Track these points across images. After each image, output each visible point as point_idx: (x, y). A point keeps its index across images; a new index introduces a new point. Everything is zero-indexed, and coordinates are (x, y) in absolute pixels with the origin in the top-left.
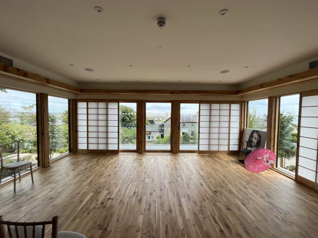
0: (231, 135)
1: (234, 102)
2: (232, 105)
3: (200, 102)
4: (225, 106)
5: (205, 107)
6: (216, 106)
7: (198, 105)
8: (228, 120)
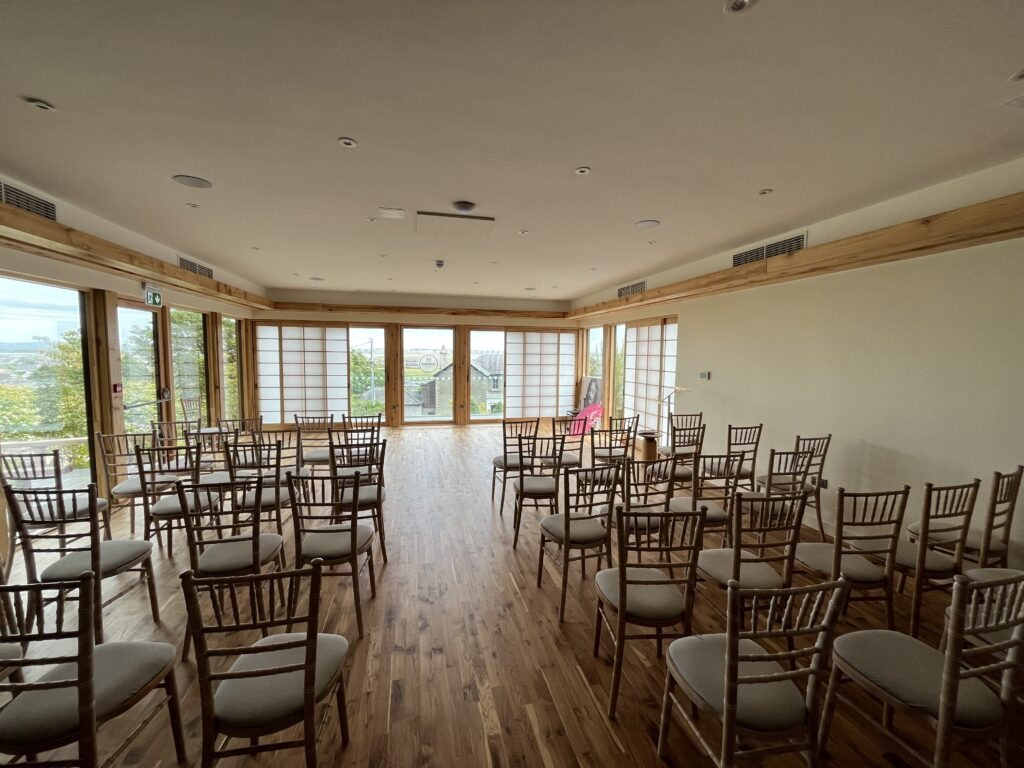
0: (561, 389)
1: (564, 330)
2: (562, 335)
3: (507, 329)
4: (551, 337)
5: (515, 338)
6: (534, 337)
7: (502, 334)
8: (555, 362)
